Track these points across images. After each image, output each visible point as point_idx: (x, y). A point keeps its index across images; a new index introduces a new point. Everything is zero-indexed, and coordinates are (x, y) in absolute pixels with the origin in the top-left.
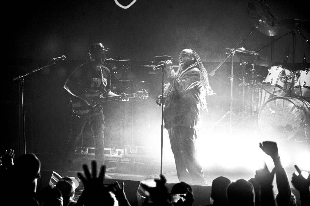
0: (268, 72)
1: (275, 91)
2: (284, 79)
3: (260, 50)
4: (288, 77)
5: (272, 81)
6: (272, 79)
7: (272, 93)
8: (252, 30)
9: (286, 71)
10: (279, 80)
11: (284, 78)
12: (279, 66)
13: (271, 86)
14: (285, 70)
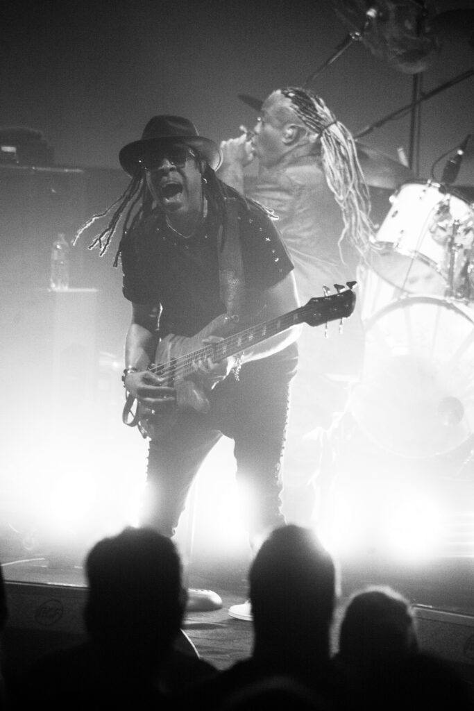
0: (389, 205)
1: (410, 276)
2: (443, 234)
3: (371, 130)
4: (458, 226)
5: (400, 239)
6: (402, 231)
7: (400, 283)
8: (339, 48)
9: (451, 206)
10: (429, 235)
11: (443, 229)
12: (430, 185)
13: (399, 256)
14: (448, 200)
